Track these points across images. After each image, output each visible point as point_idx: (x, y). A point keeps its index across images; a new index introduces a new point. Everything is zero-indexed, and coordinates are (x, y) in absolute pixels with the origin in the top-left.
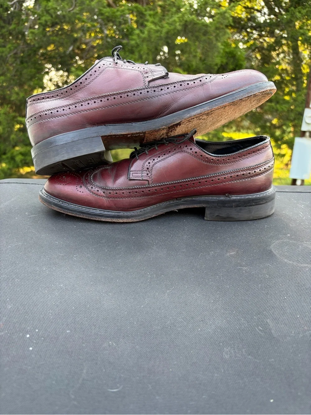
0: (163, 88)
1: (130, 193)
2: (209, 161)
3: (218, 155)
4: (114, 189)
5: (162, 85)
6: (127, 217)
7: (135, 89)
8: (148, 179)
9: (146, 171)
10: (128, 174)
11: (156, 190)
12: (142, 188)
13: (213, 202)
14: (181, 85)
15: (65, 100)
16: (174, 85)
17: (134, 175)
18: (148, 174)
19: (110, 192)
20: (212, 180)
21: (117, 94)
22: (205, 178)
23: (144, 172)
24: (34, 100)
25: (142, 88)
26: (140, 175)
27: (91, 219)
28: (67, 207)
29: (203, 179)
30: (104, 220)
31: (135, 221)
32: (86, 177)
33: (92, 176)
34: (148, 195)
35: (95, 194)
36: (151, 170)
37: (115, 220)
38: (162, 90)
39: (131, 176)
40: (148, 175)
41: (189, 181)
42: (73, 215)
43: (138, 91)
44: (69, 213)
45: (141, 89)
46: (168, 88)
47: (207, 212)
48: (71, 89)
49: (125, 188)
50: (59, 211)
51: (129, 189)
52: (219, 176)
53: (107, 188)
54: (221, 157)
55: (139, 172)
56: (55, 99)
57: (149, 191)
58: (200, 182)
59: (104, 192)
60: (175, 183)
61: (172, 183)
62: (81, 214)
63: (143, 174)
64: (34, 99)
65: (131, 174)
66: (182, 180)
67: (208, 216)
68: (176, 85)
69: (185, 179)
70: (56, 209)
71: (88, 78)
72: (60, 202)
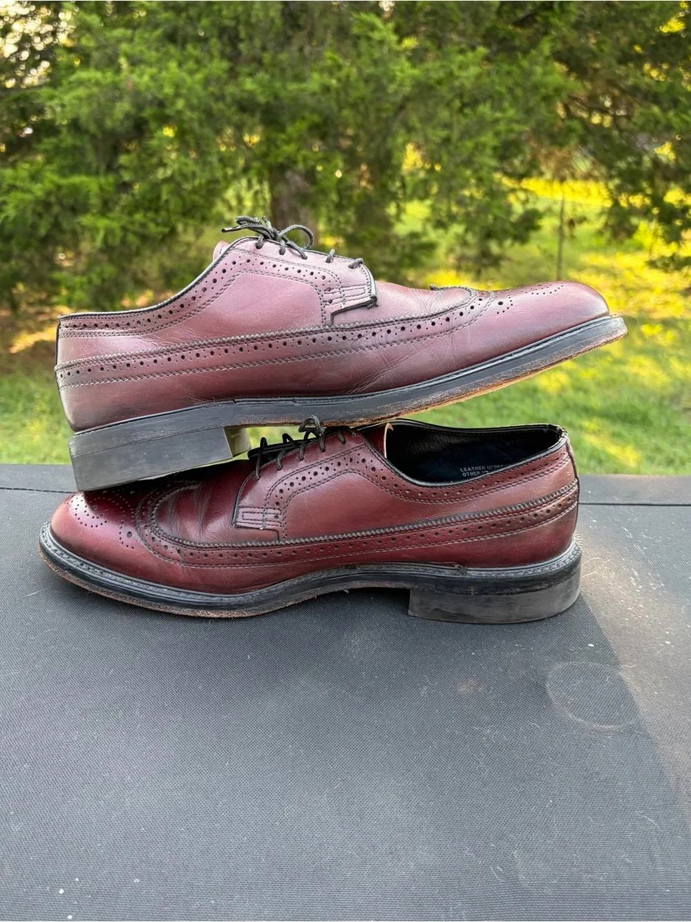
0: (362, 332)
1: (236, 555)
2: (412, 495)
3: (434, 485)
4: (202, 545)
5: (361, 326)
6: (230, 607)
7: (302, 329)
8: (278, 528)
9: (274, 509)
10: (234, 515)
11: (294, 552)
12: (263, 546)
13: (428, 580)
14: (403, 329)
15: (144, 337)
16: (388, 328)
17: (247, 516)
18: (277, 517)
19: (193, 551)
20: (422, 536)
21: (262, 338)
22: (406, 531)
23: (269, 511)
24: (75, 326)
25: (317, 328)
26: (260, 516)
27: (149, 607)
28: (97, 578)
29: (400, 532)
30: (176, 612)
31: (247, 615)
32: (143, 510)
33: (156, 508)
34: (277, 560)
35: (159, 553)
36: (285, 508)
37: (200, 613)
38: (360, 336)
39: (240, 519)
40: (278, 520)
41: (368, 536)
42: (111, 596)
43: (308, 336)
44: (102, 591)
45: (316, 332)
46: (374, 334)
47: (414, 599)
48: (160, 317)
49: (226, 545)
50: (79, 585)
51: (233, 547)
52: (437, 526)
53: (185, 542)
54: (441, 487)
55: (257, 510)
56: (122, 331)
57: (279, 553)
58: (394, 539)
59: (179, 551)
60: (337, 540)
61: (330, 540)
62: (128, 597)
63: (266, 516)
64: (76, 324)
65: (240, 514)
66: (354, 534)
67: (416, 608)
68: (392, 328)
69: (360, 532)
70: (74, 580)
71: (199, 296)
72: (82, 565)
